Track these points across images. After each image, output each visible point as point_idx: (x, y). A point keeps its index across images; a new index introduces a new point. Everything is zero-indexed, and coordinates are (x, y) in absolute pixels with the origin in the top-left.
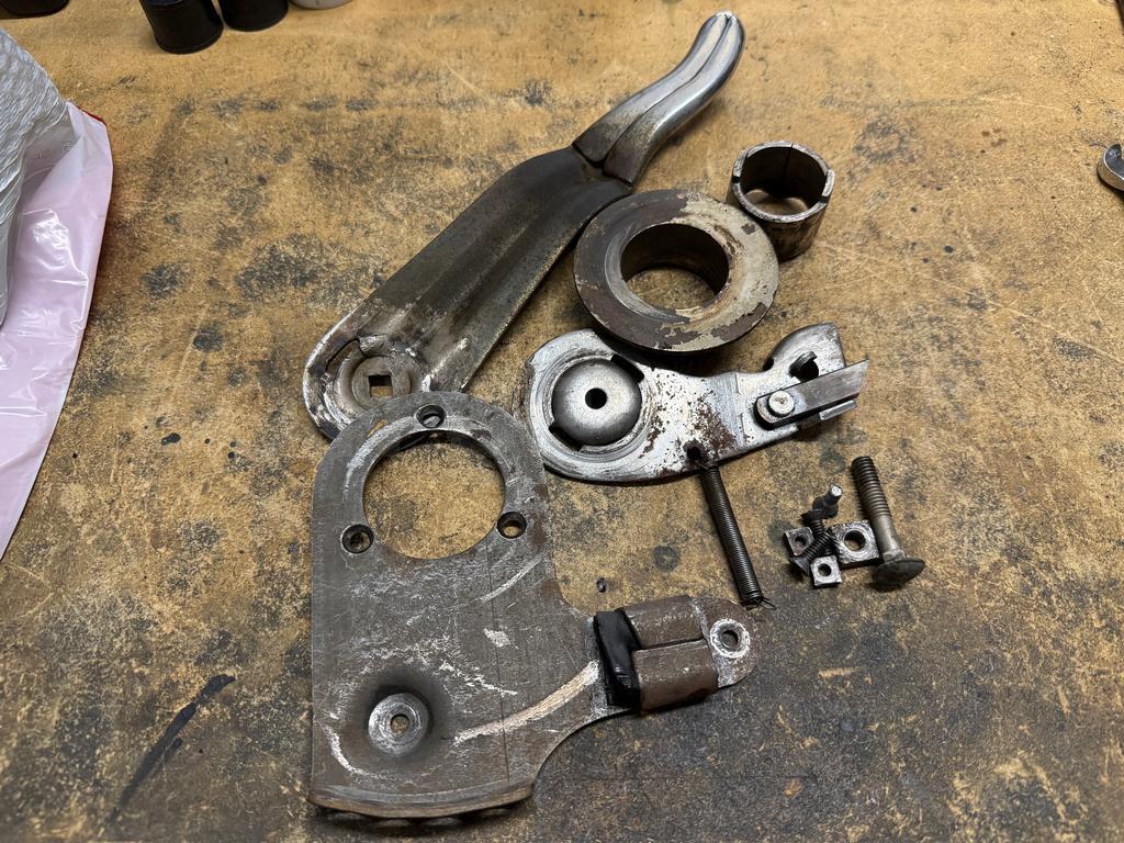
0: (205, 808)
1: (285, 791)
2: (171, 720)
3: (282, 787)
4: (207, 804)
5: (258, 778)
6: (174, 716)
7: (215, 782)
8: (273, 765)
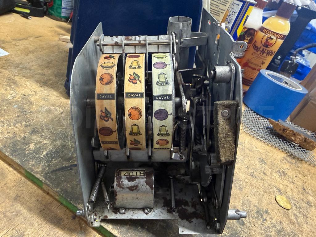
6: (74, 164)
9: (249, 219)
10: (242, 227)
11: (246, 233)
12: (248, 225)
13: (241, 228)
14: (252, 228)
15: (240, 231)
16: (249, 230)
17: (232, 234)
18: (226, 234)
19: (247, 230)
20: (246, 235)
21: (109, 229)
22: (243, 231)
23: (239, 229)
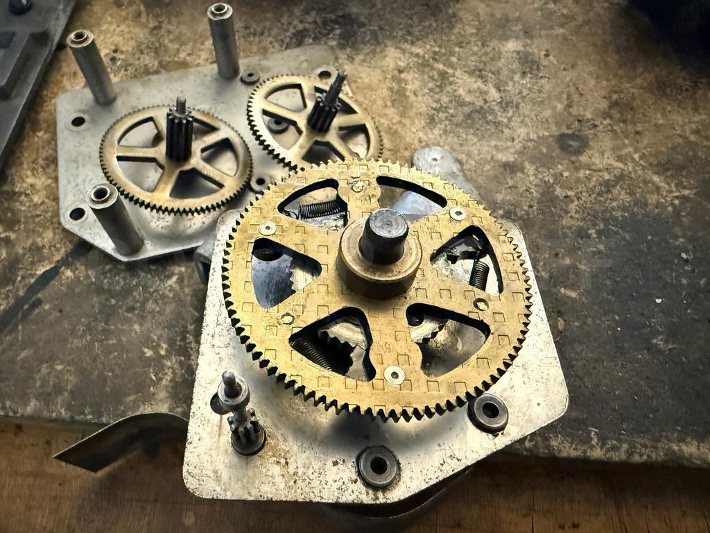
0: (59, 367)
1: (149, 353)
2: (33, 281)
3: (146, 350)
4: (61, 363)
5: (120, 341)
6: (36, 277)
7: (72, 343)
8: (137, 327)
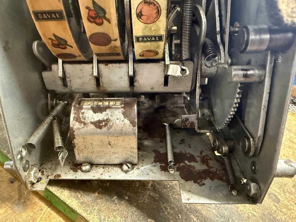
9: (285, 195)
10: (277, 205)
11: (286, 214)
12: (286, 202)
13: (275, 206)
14: (292, 207)
15: (276, 211)
16: (289, 209)
17: (264, 215)
18: (255, 214)
19: (286, 210)
20: (285, 217)
21: (63, 197)
22: (281, 211)
23: (274, 207)
